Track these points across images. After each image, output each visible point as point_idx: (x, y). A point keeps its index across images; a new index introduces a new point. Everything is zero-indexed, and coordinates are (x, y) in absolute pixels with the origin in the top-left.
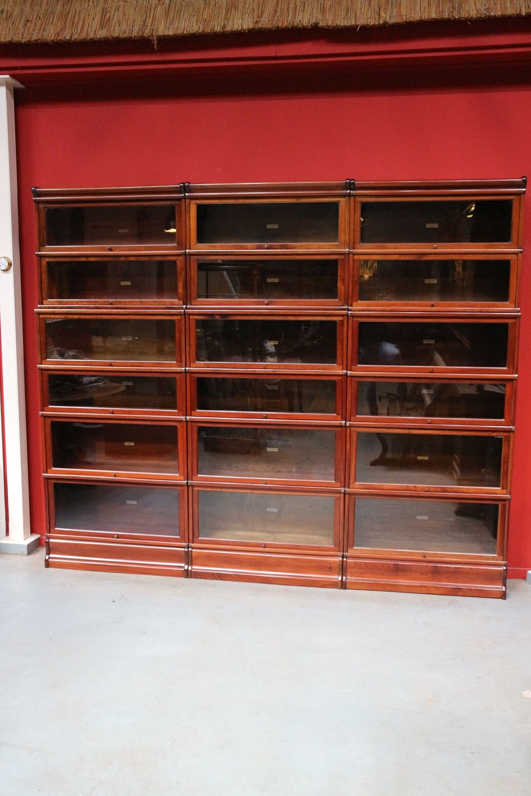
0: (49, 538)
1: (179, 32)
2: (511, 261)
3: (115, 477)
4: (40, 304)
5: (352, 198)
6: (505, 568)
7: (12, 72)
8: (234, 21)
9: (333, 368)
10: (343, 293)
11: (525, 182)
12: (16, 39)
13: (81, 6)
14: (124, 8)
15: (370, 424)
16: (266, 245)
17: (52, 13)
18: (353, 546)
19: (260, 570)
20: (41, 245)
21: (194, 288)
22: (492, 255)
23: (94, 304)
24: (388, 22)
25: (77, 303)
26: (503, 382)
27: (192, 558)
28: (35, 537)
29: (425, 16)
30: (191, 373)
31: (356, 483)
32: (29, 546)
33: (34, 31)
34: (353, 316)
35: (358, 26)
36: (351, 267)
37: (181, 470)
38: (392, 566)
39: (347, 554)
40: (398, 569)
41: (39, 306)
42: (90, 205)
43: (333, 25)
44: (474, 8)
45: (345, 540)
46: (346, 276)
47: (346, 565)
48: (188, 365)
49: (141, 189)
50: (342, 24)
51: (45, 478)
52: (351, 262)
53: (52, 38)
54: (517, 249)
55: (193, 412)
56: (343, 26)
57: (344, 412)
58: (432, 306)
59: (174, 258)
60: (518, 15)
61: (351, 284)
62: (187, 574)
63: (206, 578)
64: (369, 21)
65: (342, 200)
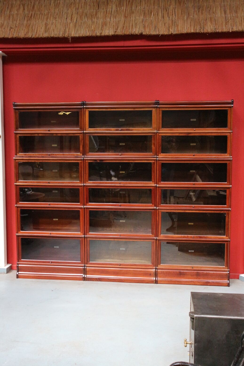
0: (18, 264)
1: (81, 35)
2: (228, 136)
3: (51, 234)
4: (15, 155)
5: (158, 109)
6: (229, 272)
7: (3, 50)
8: (105, 31)
9: (150, 183)
10: (154, 150)
11: (233, 102)
12: (6, 36)
13: (35, 22)
14: (55, 23)
15: (167, 208)
16: (120, 129)
17: (22, 24)
18: (160, 264)
19: (118, 276)
20: (17, 129)
21: (88, 148)
22: (219, 133)
23: (41, 155)
24: (173, 33)
26: (225, 189)
27: (86, 271)
29: (189, 31)
30: (86, 186)
31: (161, 235)
32: (7, 269)
33: (14, 33)
34: (159, 160)
35: (160, 34)
36: (158, 139)
37: (82, 231)
38: (178, 273)
39: (158, 267)
40: (181, 274)
42: (40, 111)
43: (149, 34)
44: (210, 28)
45: (157, 261)
46: (156, 143)
47: (157, 273)
48: (85, 183)
49: (63, 104)
50: (153, 34)
51: (17, 236)
52: (158, 137)
53: (23, 37)
54: (230, 131)
55: (87, 204)
57: (155, 203)
58: (194, 156)
59: (78, 135)
60: (228, 32)
61: (158, 146)
62: (84, 279)
63: (93, 281)
64: (165, 33)
65: (154, 109)
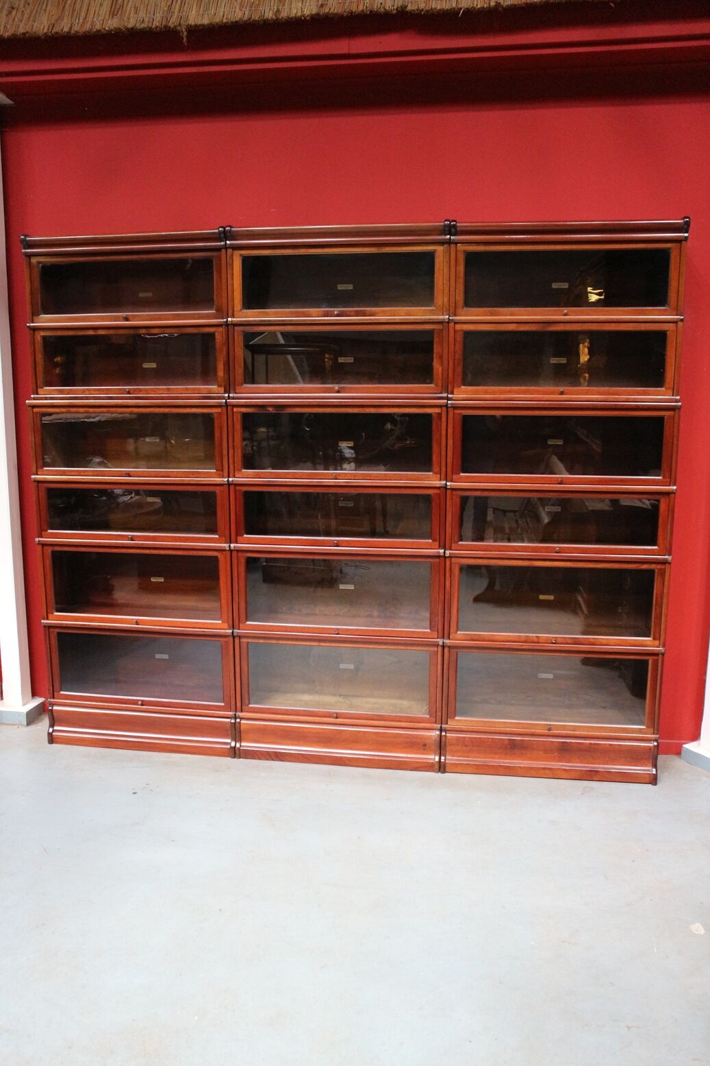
0: (53, 704)
1: (217, 20)
2: (668, 333)
3: (138, 624)
4: (34, 394)
5: (453, 246)
6: (656, 744)
8: (290, 5)
9: (428, 478)
10: (441, 376)
11: (687, 224)
15: (477, 554)
16: (336, 310)
18: (455, 716)
19: (331, 748)
20: (35, 314)
21: (240, 371)
22: (642, 324)
23: (106, 392)
24: (502, 4)
25: (83, 391)
26: (657, 497)
27: (240, 732)
28: (38, 701)
30: (236, 485)
31: (459, 632)
32: (29, 714)
33: (21, 21)
34: (455, 407)
35: (461, 9)
36: (451, 340)
37: (225, 616)
38: (506, 742)
39: (446, 726)
40: (514, 747)
41: (32, 396)
42: (99, 258)
43: (428, 8)
45: (444, 708)
46: (445, 351)
47: (445, 742)
48: (231, 475)
49: (166, 235)
50: (438, 8)
51: (45, 626)
52: (452, 334)
53: (45, 31)
54: (677, 315)
55: (239, 538)
56: (440, 10)
57: (443, 537)
58: (562, 393)
59: (212, 330)
61: (451, 364)
62: (235, 753)
63: (260, 759)
64: (475, 3)
65: (439, 249)
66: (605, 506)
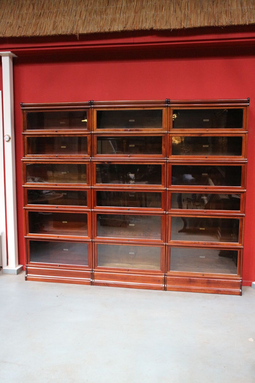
0: (27, 266)
1: (89, 32)
2: (243, 137)
3: (58, 237)
4: (23, 157)
5: (169, 108)
6: (241, 281)
7: (12, 50)
8: (114, 27)
9: (160, 187)
10: (164, 152)
11: (249, 100)
12: (14, 35)
13: (44, 20)
14: (64, 21)
15: (177, 213)
16: (129, 129)
17: (31, 23)
18: (170, 270)
19: (126, 282)
20: (24, 130)
21: (95, 150)
22: (234, 134)
23: (49, 156)
24: (185, 27)
25: (41, 156)
26: (240, 193)
27: (94, 276)
28: (21, 266)
29: (202, 25)
30: (94, 189)
31: (171, 241)
32: (18, 270)
33: (22, 31)
34: (169, 163)
36: (168, 139)
37: (89, 235)
38: (188, 280)
39: (167, 274)
40: (191, 281)
41: (23, 158)
42: (47, 111)
43: (160, 29)
44: (225, 21)
45: (166, 268)
46: (166, 143)
47: (166, 279)
48: (92, 185)
49: (71, 103)
51: (25, 238)
52: (168, 137)
53: (31, 35)
54: (246, 131)
55: (95, 207)
56: (164, 29)
57: (165, 207)
58: (206, 158)
59: (86, 135)
60: (245, 24)
61: (168, 148)
62: (92, 284)
63: (101, 286)
64: (176, 27)
65: (164, 109)
66: (226, 197)
